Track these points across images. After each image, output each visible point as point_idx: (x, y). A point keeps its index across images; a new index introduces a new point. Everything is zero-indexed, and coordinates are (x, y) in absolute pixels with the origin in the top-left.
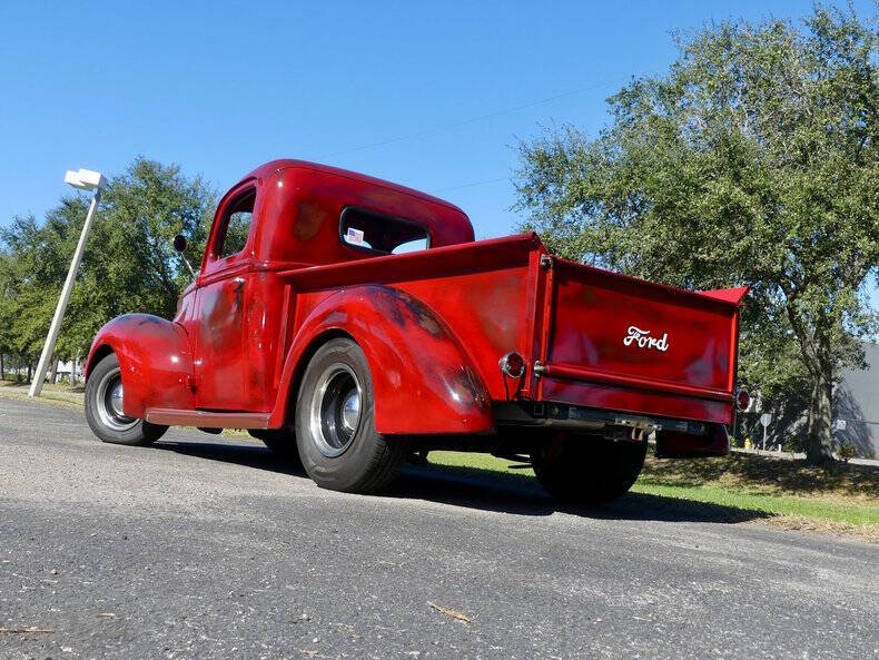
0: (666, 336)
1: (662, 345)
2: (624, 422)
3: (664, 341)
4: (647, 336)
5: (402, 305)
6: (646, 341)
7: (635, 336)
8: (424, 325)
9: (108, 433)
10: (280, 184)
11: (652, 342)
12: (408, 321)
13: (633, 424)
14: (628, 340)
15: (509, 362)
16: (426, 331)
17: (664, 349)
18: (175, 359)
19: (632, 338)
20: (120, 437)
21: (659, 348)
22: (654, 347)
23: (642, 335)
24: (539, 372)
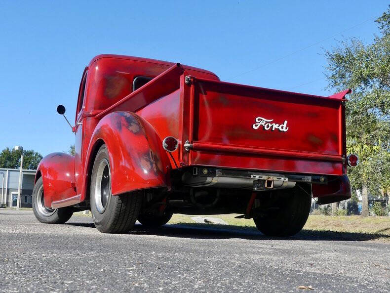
0: (286, 122)
1: (284, 128)
2: (257, 177)
3: (285, 125)
4: (271, 123)
5: (123, 119)
6: (270, 125)
7: (261, 122)
8: (130, 128)
9: (43, 218)
10: (97, 68)
11: (275, 126)
12: (123, 127)
13: (264, 177)
14: (256, 126)
15: (166, 142)
16: (132, 131)
17: (285, 130)
18: (68, 175)
19: (259, 124)
20: (48, 220)
21: (281, 129)
22: (278, 130)
23: (267, 122)
24: (189, 148)
